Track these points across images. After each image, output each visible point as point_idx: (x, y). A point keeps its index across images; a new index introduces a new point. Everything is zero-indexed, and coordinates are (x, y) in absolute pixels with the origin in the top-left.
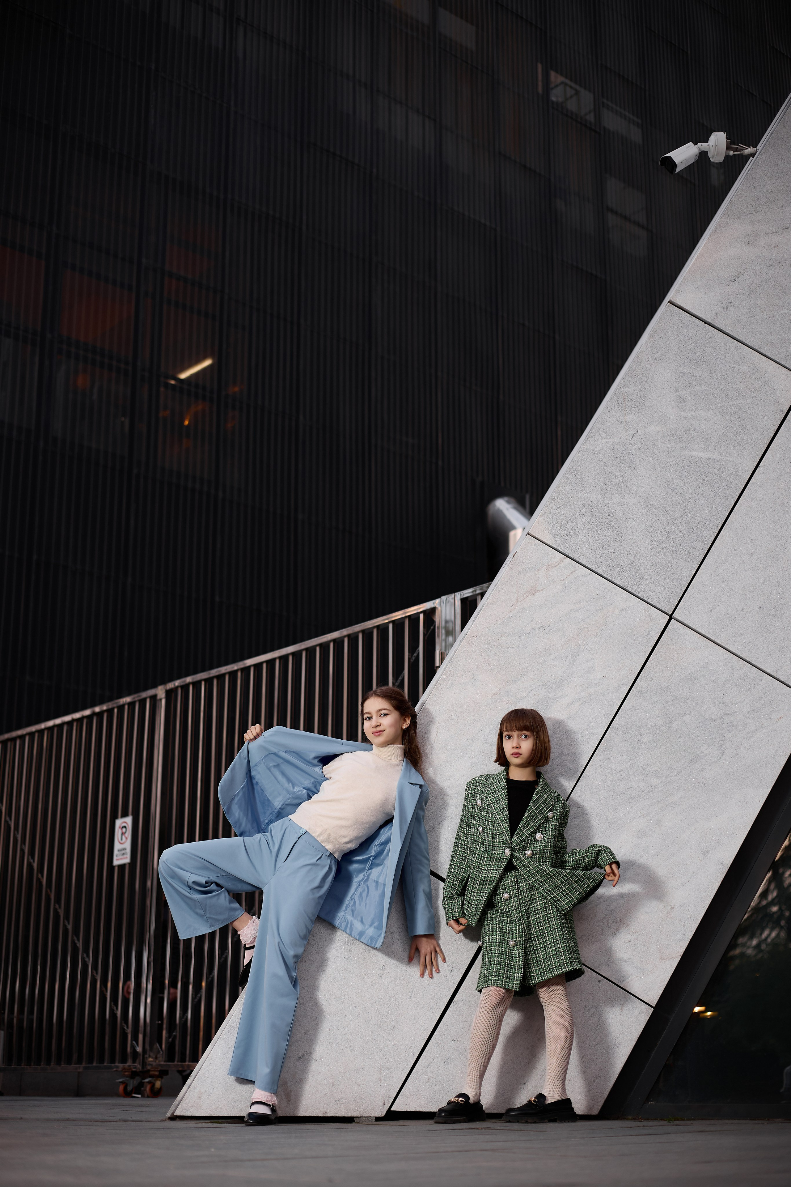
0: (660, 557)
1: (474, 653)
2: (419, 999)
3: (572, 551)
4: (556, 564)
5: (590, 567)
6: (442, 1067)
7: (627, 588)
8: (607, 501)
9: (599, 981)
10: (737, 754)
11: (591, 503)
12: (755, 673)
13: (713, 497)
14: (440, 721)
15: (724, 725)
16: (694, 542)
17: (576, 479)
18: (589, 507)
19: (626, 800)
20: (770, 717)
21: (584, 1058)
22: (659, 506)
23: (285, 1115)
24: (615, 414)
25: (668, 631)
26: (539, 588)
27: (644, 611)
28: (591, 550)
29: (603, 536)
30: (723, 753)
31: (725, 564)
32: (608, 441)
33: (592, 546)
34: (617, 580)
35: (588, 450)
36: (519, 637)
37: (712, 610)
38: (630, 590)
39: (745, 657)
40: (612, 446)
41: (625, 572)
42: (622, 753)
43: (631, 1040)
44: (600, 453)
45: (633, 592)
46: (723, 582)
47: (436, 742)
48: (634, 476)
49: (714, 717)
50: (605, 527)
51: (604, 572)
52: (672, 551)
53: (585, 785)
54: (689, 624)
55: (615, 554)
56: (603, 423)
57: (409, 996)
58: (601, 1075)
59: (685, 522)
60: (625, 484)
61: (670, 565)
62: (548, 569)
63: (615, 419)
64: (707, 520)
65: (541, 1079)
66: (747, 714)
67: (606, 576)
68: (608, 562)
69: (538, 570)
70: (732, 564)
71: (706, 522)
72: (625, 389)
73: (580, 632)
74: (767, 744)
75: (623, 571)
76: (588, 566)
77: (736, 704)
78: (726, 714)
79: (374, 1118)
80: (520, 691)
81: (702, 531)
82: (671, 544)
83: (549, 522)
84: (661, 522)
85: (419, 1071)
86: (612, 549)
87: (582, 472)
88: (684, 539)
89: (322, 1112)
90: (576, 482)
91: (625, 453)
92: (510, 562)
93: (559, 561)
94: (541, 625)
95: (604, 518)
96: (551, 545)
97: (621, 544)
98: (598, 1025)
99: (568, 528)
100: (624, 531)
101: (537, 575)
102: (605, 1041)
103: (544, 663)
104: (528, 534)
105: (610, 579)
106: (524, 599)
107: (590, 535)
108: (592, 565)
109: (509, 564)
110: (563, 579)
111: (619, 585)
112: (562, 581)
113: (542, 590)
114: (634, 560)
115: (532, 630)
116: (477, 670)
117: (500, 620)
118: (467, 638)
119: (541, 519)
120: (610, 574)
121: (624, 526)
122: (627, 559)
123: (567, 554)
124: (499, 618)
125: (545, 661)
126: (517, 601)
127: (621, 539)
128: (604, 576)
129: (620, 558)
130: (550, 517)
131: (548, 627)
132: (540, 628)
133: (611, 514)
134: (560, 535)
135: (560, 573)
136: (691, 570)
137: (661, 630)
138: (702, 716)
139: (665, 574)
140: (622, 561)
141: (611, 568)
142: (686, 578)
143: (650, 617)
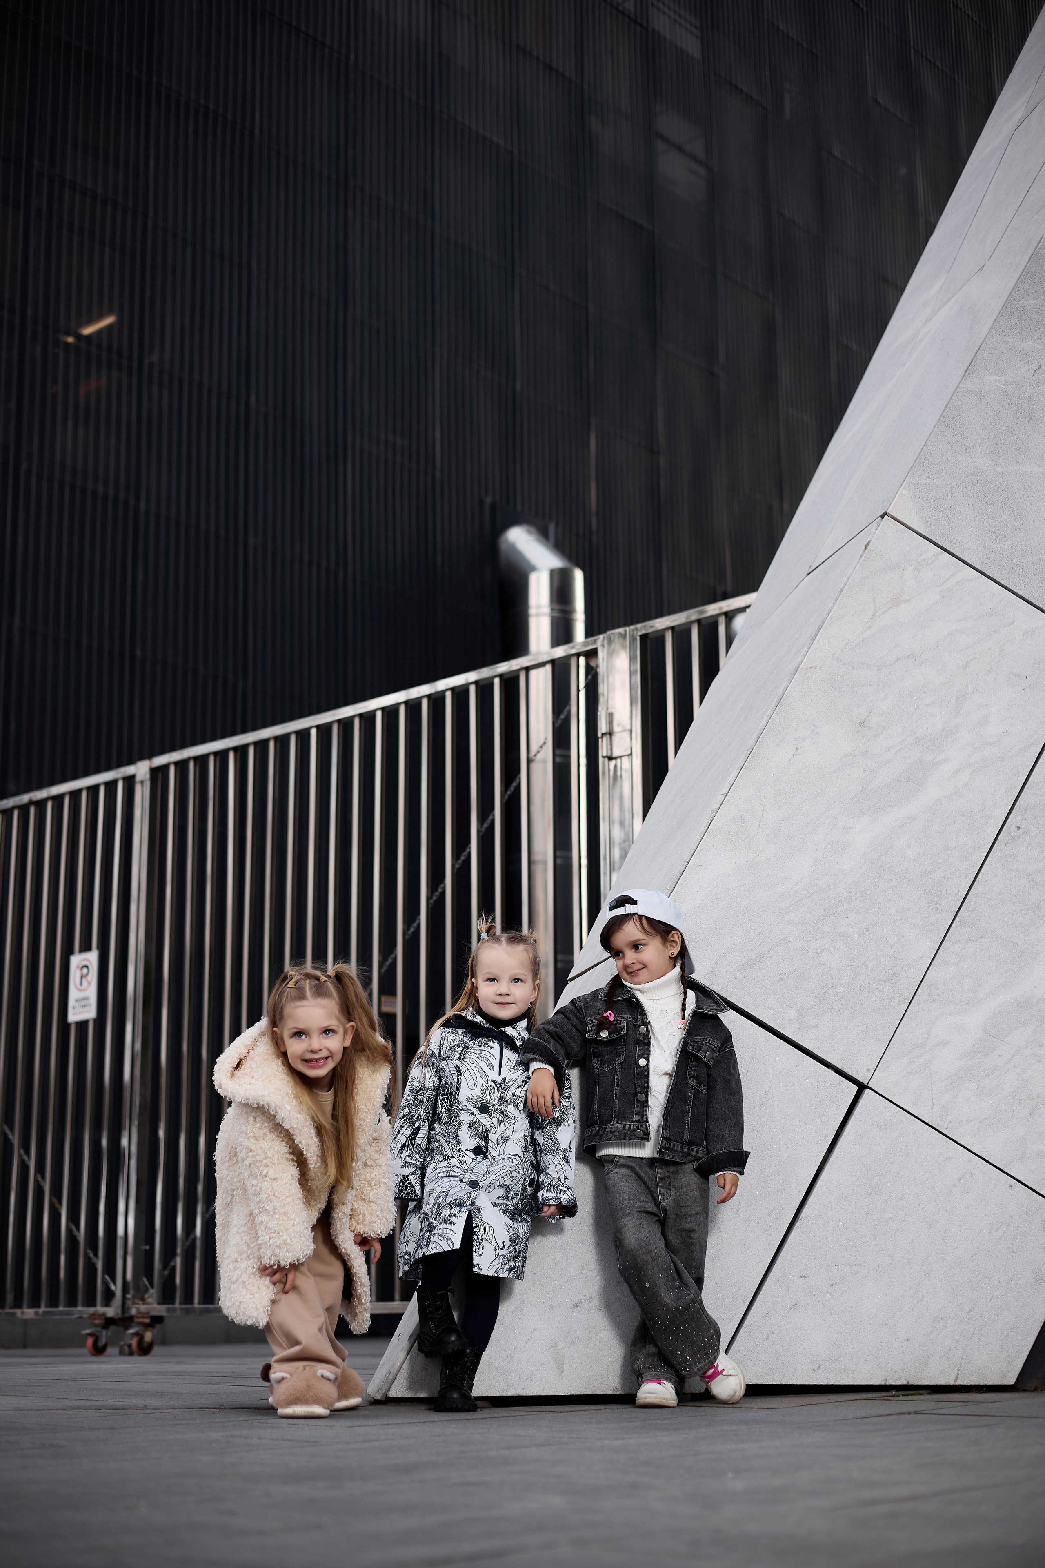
1: (813, 692)
2: (750, 1215)
3: (951, 542)
4: (929, 562)
5: (978, 567)
6: (786, 1317)
7: (1033, 601)
8: (999, 470)
9: (1011, 1186)
11: (976, 470)
14: (766, 795)
17: (954, 434)
18: (974, 477)
19: (1041, 918)
21: (992, 1300)
23: (556, 1394)
24: (1007, 339)
26: (905, 597)
28: (979, 542)
29: (996, 521)
32: (998, 378)
33: (981, 536)
34: (1018, 588)
35: (971, 391)
36: (879, 670)
38: (1037, 603)
40: (1004, 387)
41: (1029, 576)
42: (1033, 847)
44: (987, 397)
45: (1041, 606)
47: (761, 826)
48: (1037, 433)
50: (999, 508)
51: (999, 575)
53: (980, 894)
55: (1014, 550)
56: (990, 352)
58: (1018, 1325)
60: (1025, 444)
62: (917, 569)
63: (1008, 346)
65: (931, 1332)
67: (1002, 582)
68: (1005, 561)
69: (904, 570)
72: (1020, 303)
73: (967, 664)
75: (1027, 574)
76: (975, 565)
79: (689, 1396)
80: (882, 751)
83: (917, 498)
85: (753, 1323)
86: (1010, 542)
87: (963, 425)
89: (611, 1388)
90: (954, 438)
91: (1023, 398)
92: (861, 556)
93: (934, 557)
94: (911, 653)
95: (996, 494)
96: (921, 532)
97: (1022, 535)
98: (1012, 1251)
99: (945, 507)
100: (1026, 514)
101: (901, 577)
102: (1022, 1275)
103: (916, 709)
104: (885, 514)
105: (1007, 586)
106: (884, 613)
107: (977, 519)
108: (981, 564)
109: (860, 559)
110: (939, 584)
111: (1021, 595)
112: (939, 587)
113: (909, 600)
114: (1041, 559)
115: (898, 660)
116: (819, 719)
117: (850, 644)
118: (802, 669)
119: (904, 492)
120: (1007, 579)
121: (1025, 508)
122: (1031, 557)
123: (945, 547)
124: (849, 640)
125: (918, 707)
126: (874, 615)
127: (1022, 526)
128: (999, 581)
129: (1021, 555)
130: (919, 490)
131: (921, 655)
132: (909, 657)
133: (1006, 489)
134: (933, 518)
135: (935, 575)
140: (1023, 560)
141: (1008, 570)
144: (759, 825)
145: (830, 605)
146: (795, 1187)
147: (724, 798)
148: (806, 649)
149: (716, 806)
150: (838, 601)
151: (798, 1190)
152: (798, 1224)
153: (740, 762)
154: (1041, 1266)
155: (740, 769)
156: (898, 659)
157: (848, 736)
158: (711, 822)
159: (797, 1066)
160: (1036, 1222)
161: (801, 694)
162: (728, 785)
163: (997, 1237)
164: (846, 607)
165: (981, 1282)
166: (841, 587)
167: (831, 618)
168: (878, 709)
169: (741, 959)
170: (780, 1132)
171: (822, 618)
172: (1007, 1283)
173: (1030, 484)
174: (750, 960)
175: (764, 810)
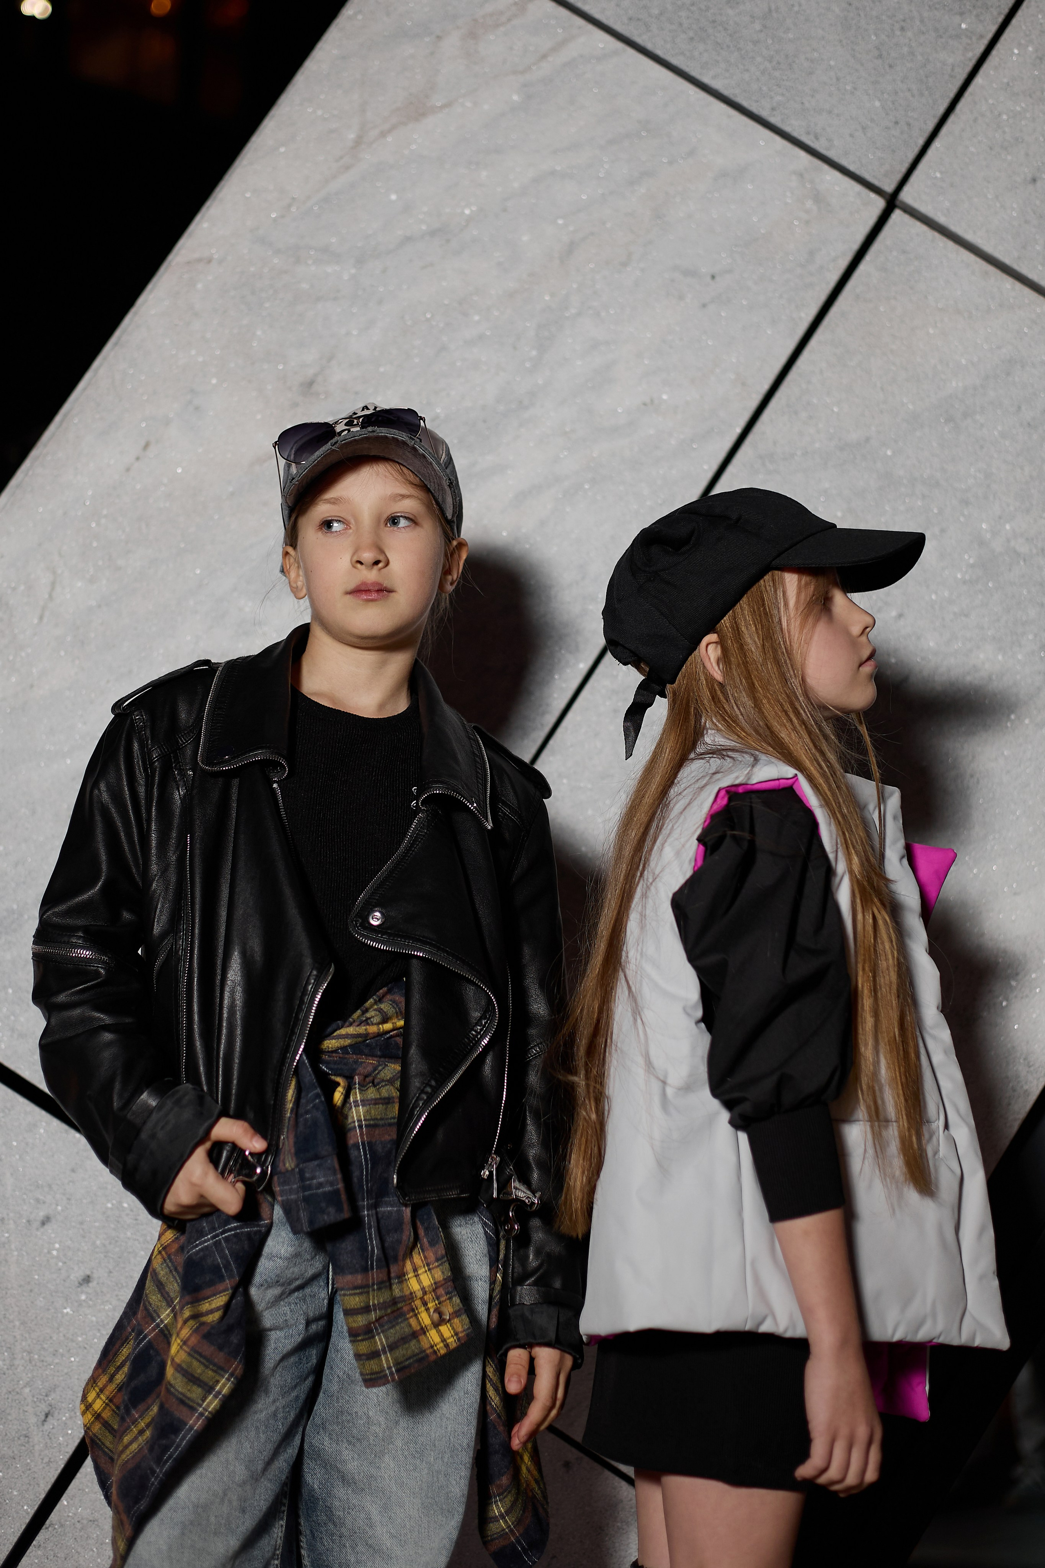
1: (197, 315)
4: (504, 18)
5: (618, 27)
7: (745, 104)
9: (567, 1465)
25: (880, 251)
26: (437, 100)
27: (797, 180)
34: (710, 74)
36: (360, 262)
37: (1034, 180)
45: (764, 114)
47: (45, 620)
49: (1022, 549)
54: (952, 227)
61: (897, 26)
62: (472, 35)
67: (675, 61)
68: (683, 14)
69: (439, 38)
73: (571, 248)
76: (610, 24)
94: (437, 225)
101: (432, 53)
103: (438, 353)
106: (383, 134)
108: (625, 21)
110: (520, 70)
112: (519, 76)
113: (448, 105)
114: (773, 7)
115: (404, 241)
116: (206, 377)
117: (295, 206)
120: (687, 54)
124: (293, 199)
125: (444, 348)
126: (358, 142)
131: (461, 229)
132: (433, 233)
135: (511, 49)
136: (969, 42)
137: (856, 246)
138: (982, 543)
139: (880, 56)
140: (730, 12)
141: (691, 34)
142: (953, 70)
143: (818, 198)
144: (41, 618)
146: (41, 1451)
151: (46, 1460)
152: (41, 1537)
156: (408, 239)
159: (73, 1171)
164: (295, 124)
170: (17, 1323)
175: (53, 585)
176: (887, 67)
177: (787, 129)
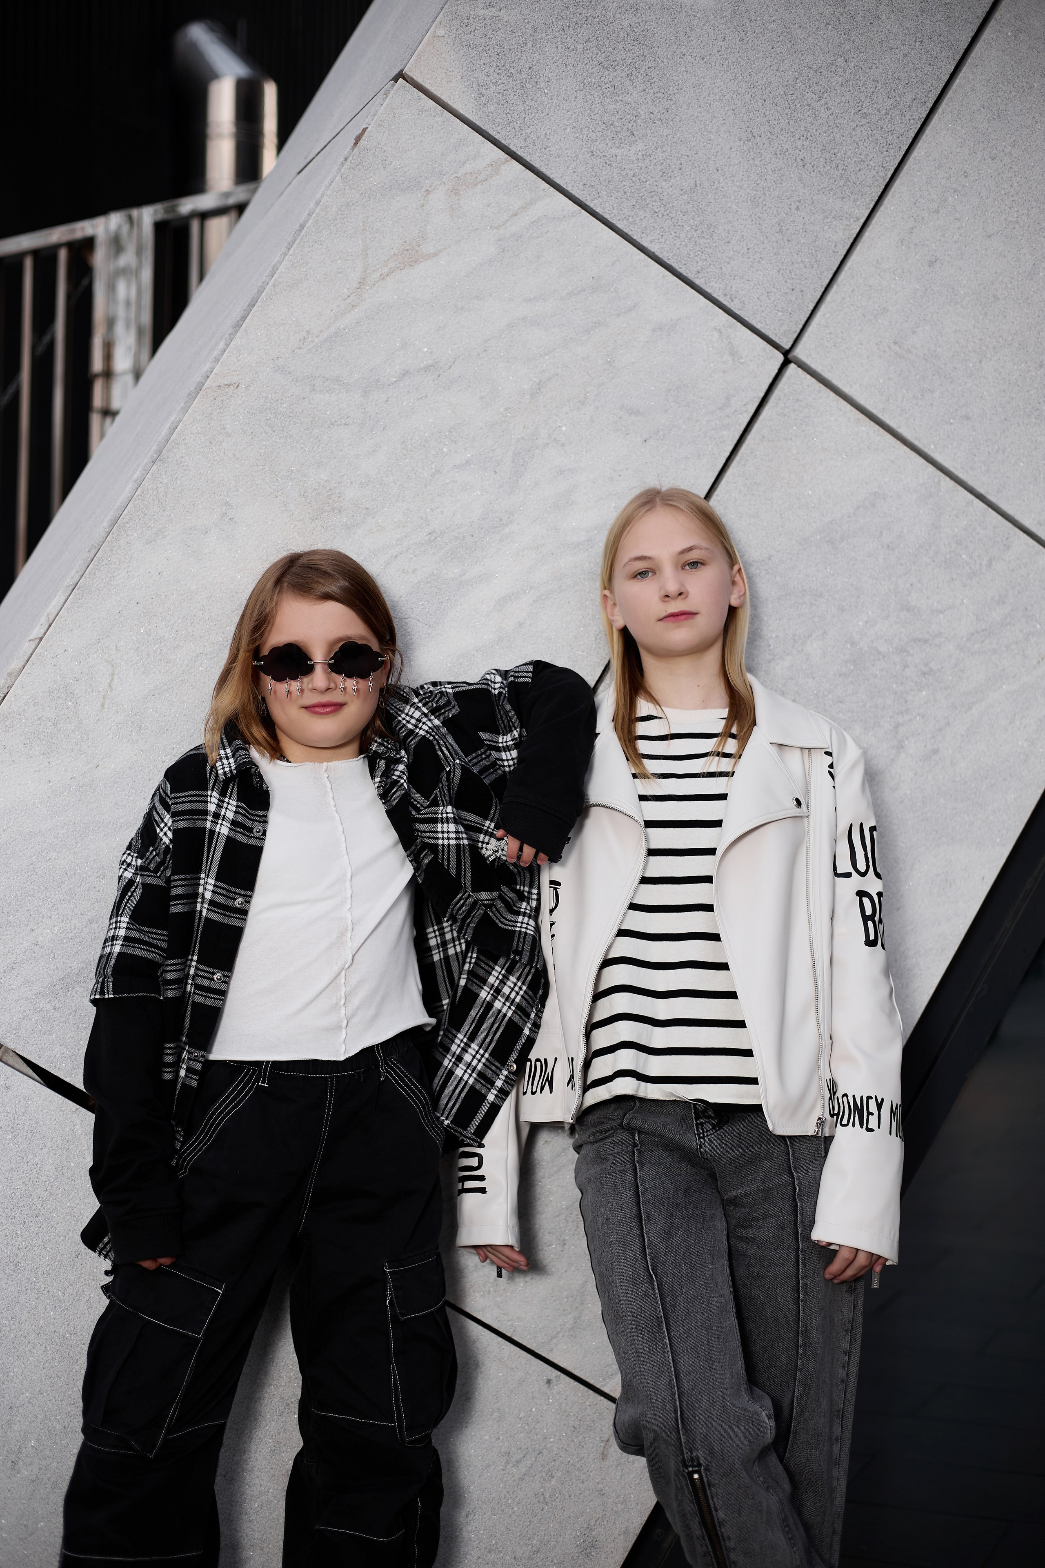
0: (768, 178)
1: (229, 435)
2: (40, 1469)
3: (525, 140)
4: (480, 178)
5: (575, 193)
7: (676, 266)
10: (936, 751)
12: (995, 528)
13: (917, 16)
14: (120, 643)
15: (907, 670)
16: (861, 143)
18: (580, 10)
20: (1024, 651)
22: (774, 26)
25: (780, 399)
26: (427, 248)
27: (716, 334)
28: (580, 143)
29: (617, 102)
30: (900, 747)
31: (938, 212)
33: (585, 131)
34: (650, 238)
36: (365, 393)
38: (683, 271)
39: (971, 482)
41: (672, 215)
43: (626, 1532)
45: (691, 276)
46: (931, 264)
47: (106, 706)
49: (883, 648)
50: (624, 75)
51: (615, 211)
52: (801, 164)
54: (835, 382)
55: (647, 161)
57: (9, 1464)
59: (840, 80)
61: (794, 206)
62: (455, 191)
64: (897, 81)
66: (968, 640)
67: (620, 225)
68: (627, 183)
69: (428, 192)
70: (957, 216)
71: (894, 86)
73: (539, 387)
74: (1011, 723)
75: (668, 212)
76: (569, 189)
77: (941, 612)
78: (916, 640)
81: (884, 111)
82: (799, 143)
83: (464, 45)
84: (778, 74)
86: (640, 146)
88: (836, 130)
92: (346, 159)
93: (490, 168)
94: (430, 362)
95: (620, 47)
96: (467, 116)
97: (666, 132)
98: (542, 1500)
99: (520, 68)
100: (676, 91)
101: (423, 206)
102: (557, 1542)
103: (433, 475)
104: (401, 75)
105: (630, 233)
106: (382, 278)
107: (580, 95)
108: (581, 187)
109: (343, 164)
110: (496, 225)
111: (653, 253)
112: (495, 231)
113: (435, 255)
114: (698, 183)
115: (404, 375)
116: (237, 491)
117: (310, 339)
118: (209, 388)
119: (441, 32)
120: (631, 220)
121: (676, 78)
122: (678, 178)
123: (513, 149)
124: (308, 332)
125: (438, 471)
126: (362, 283)
127: (667, 116)
128: (614, 222)
129: (661, 173)
130: (469, 29)
131: (451, 367)
132: (427, 369)
133: (641, 38)
134: (493, 88)
135: (489, 206)
136: (849, 223)
137: (762, 395)
138: (853, 644)
139: (781, 231)
140: (664, 183)
141: (634, 202)
142: (836, 246)
143: (733, 353)
144: (103, 705)
145: (277, 258)
147: (34, 647)
148: (221, 345)
149: (15, 665)
150: (291, 252)
153: (72, 574)
154: (592, 1524)
155: (71, 588)
156: (405, 373)
157: (295, 526)
158: (4, 697)
160: (591, 1445)
161: (203, 439)
162: (43, 621)
163: (517, 1476)
164: (307, 264)
165: (480, 1560)
166: (301, 221)
167: (274, 285)
168: (359, 472)
169: (50, 972)
171: (260, 284)
172: (530, 1558)
173: (688, 31)
174: (69, 974)
175: (113, 675)
176: (785, 240)
177: (709, 290)
